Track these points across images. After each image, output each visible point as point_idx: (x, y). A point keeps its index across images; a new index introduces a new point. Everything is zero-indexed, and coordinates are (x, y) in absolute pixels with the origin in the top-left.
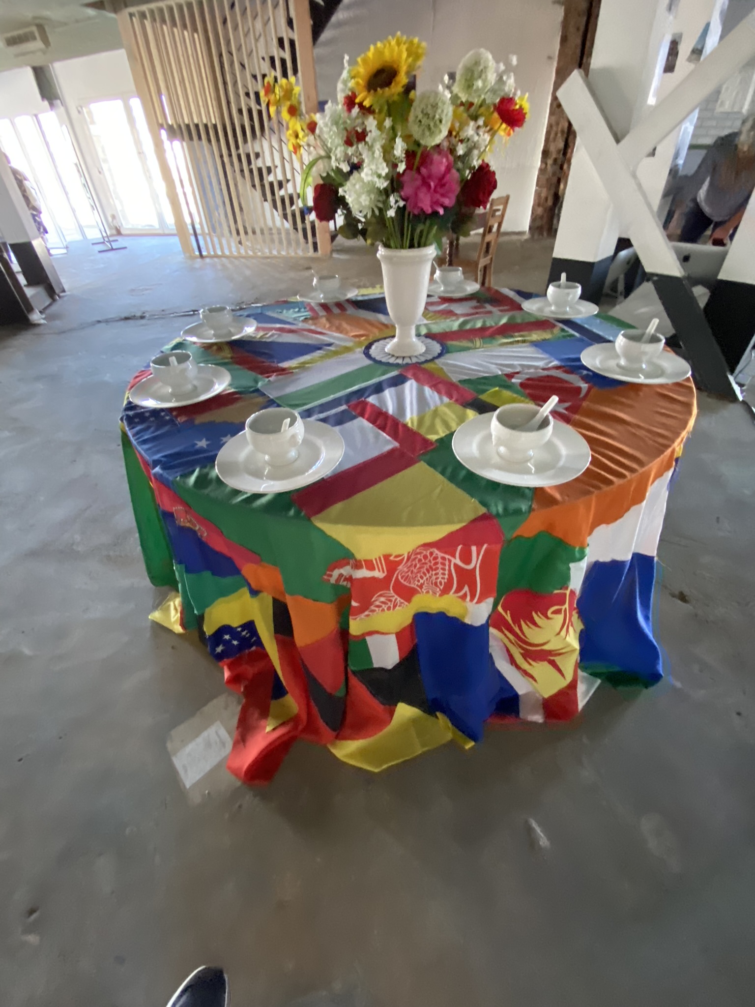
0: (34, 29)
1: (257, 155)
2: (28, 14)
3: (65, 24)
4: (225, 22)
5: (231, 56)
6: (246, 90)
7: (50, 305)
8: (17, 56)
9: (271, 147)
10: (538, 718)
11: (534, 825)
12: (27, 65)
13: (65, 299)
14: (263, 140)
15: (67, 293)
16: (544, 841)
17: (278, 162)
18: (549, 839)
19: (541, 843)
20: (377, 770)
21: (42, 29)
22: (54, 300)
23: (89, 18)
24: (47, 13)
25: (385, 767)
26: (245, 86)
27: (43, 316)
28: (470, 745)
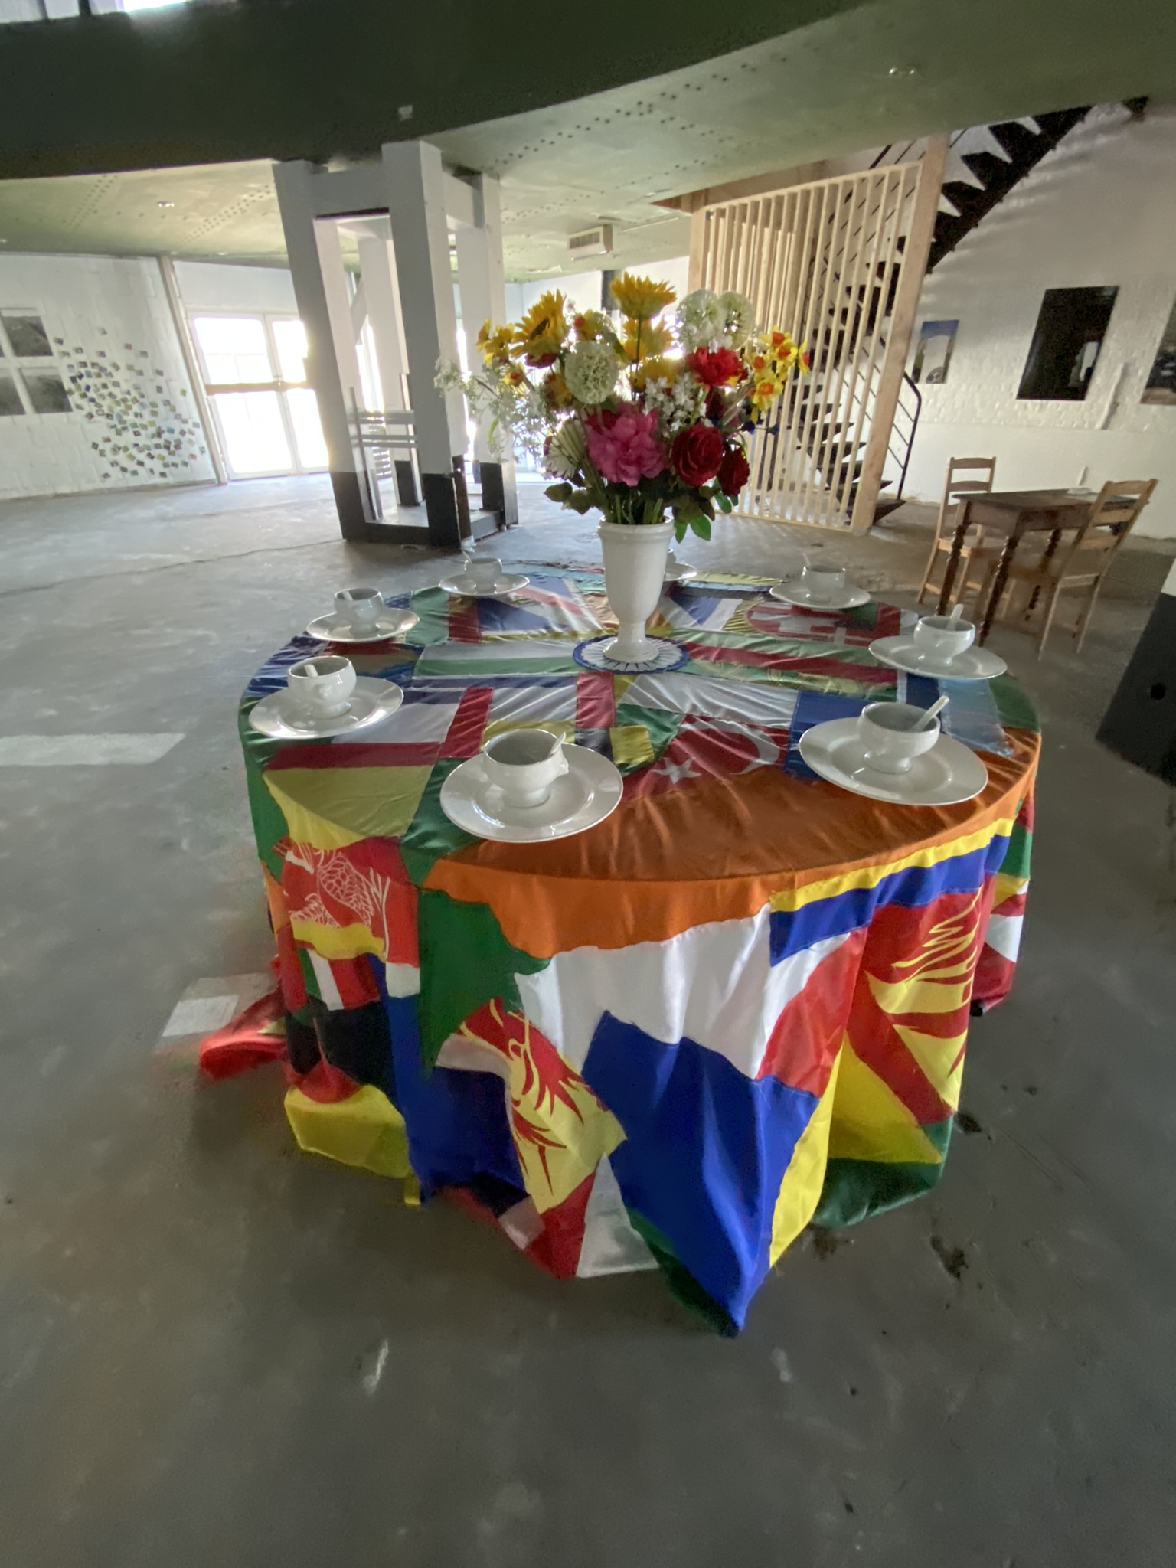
0: (600, 230)
1: (819, 389)
2: (594, 213)
3: (635, 225)
4: (831, 218)
5: (824, 263)
6: (831, 307)
7: (493, 534)
8: (577, 259)
9: (842, 380)
10: (520, 1239)
11: (384, 1353)
12: (598, 269)
13: (512, 531)
14: (835, 371)
15: (519, 525)
16: (374, 1378)
17: (843, 400)
18: (381, 1383)
19: (367, 1379)
20: (303, 1147)
21: (608, 229)
22: (500, 530)
23: (662, 218)
24: (615, 213)
25: (312, 1149)
26: (832, 302)
27: (475, 545)
28: (413, 1201)
